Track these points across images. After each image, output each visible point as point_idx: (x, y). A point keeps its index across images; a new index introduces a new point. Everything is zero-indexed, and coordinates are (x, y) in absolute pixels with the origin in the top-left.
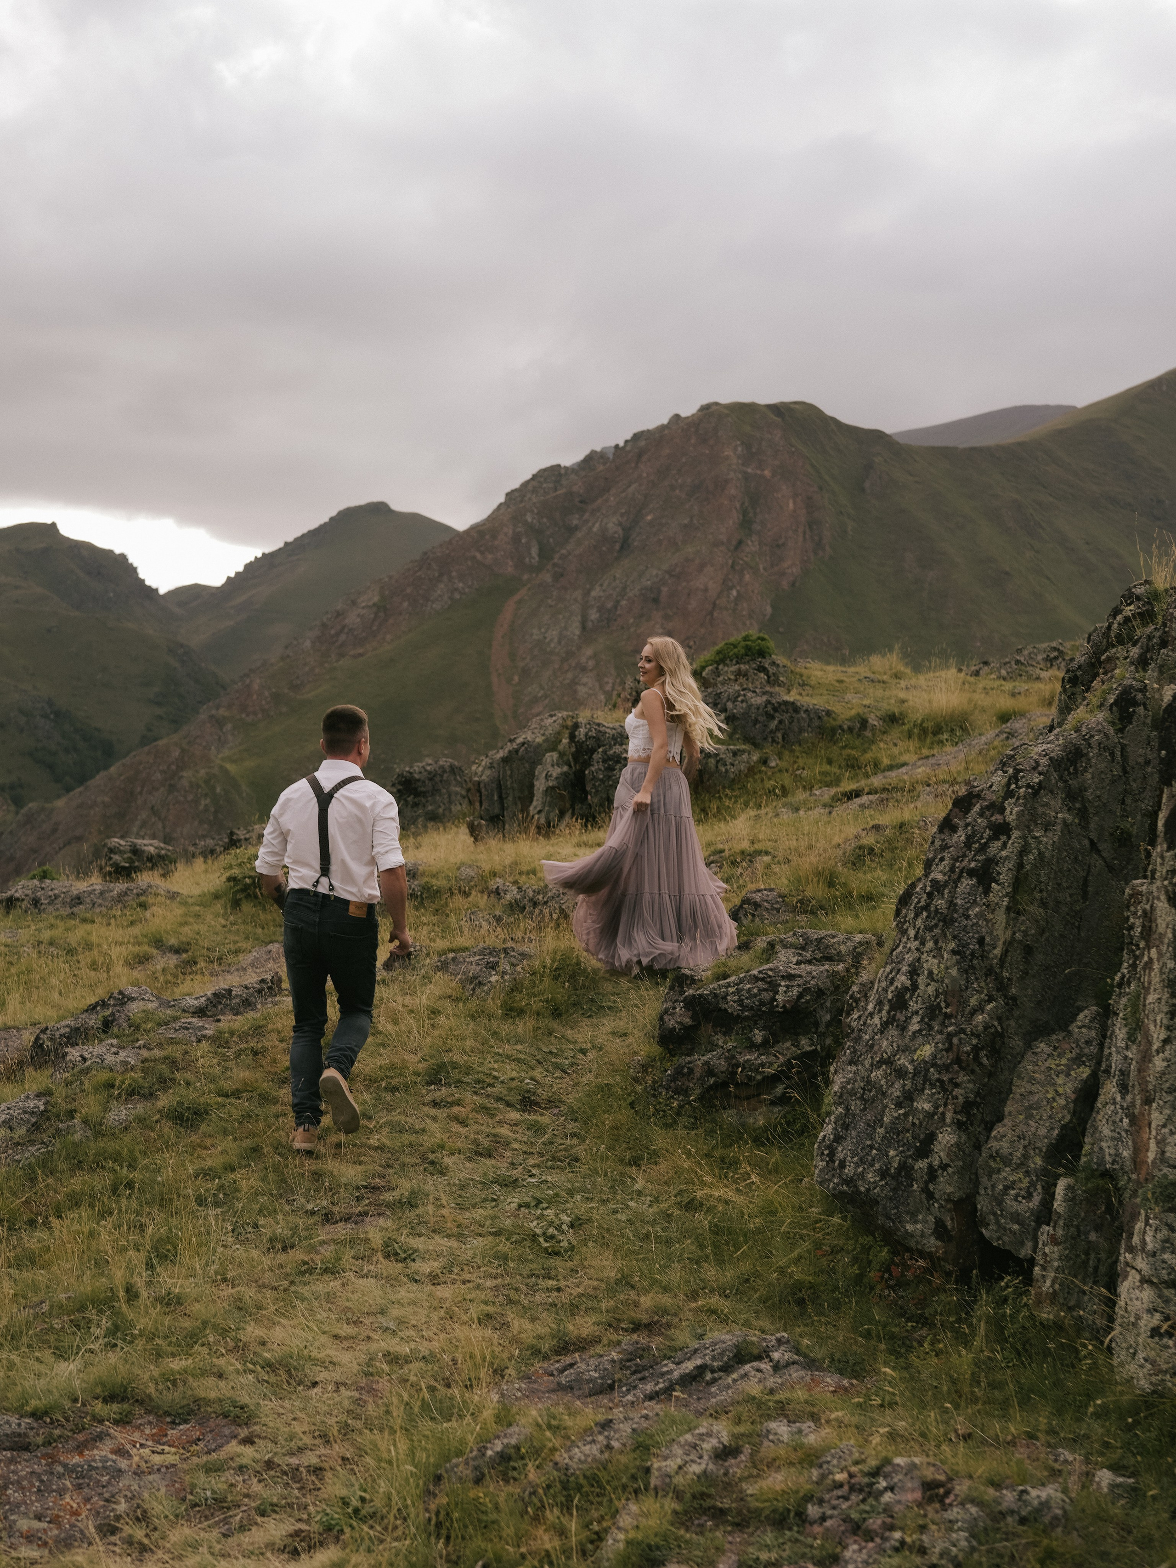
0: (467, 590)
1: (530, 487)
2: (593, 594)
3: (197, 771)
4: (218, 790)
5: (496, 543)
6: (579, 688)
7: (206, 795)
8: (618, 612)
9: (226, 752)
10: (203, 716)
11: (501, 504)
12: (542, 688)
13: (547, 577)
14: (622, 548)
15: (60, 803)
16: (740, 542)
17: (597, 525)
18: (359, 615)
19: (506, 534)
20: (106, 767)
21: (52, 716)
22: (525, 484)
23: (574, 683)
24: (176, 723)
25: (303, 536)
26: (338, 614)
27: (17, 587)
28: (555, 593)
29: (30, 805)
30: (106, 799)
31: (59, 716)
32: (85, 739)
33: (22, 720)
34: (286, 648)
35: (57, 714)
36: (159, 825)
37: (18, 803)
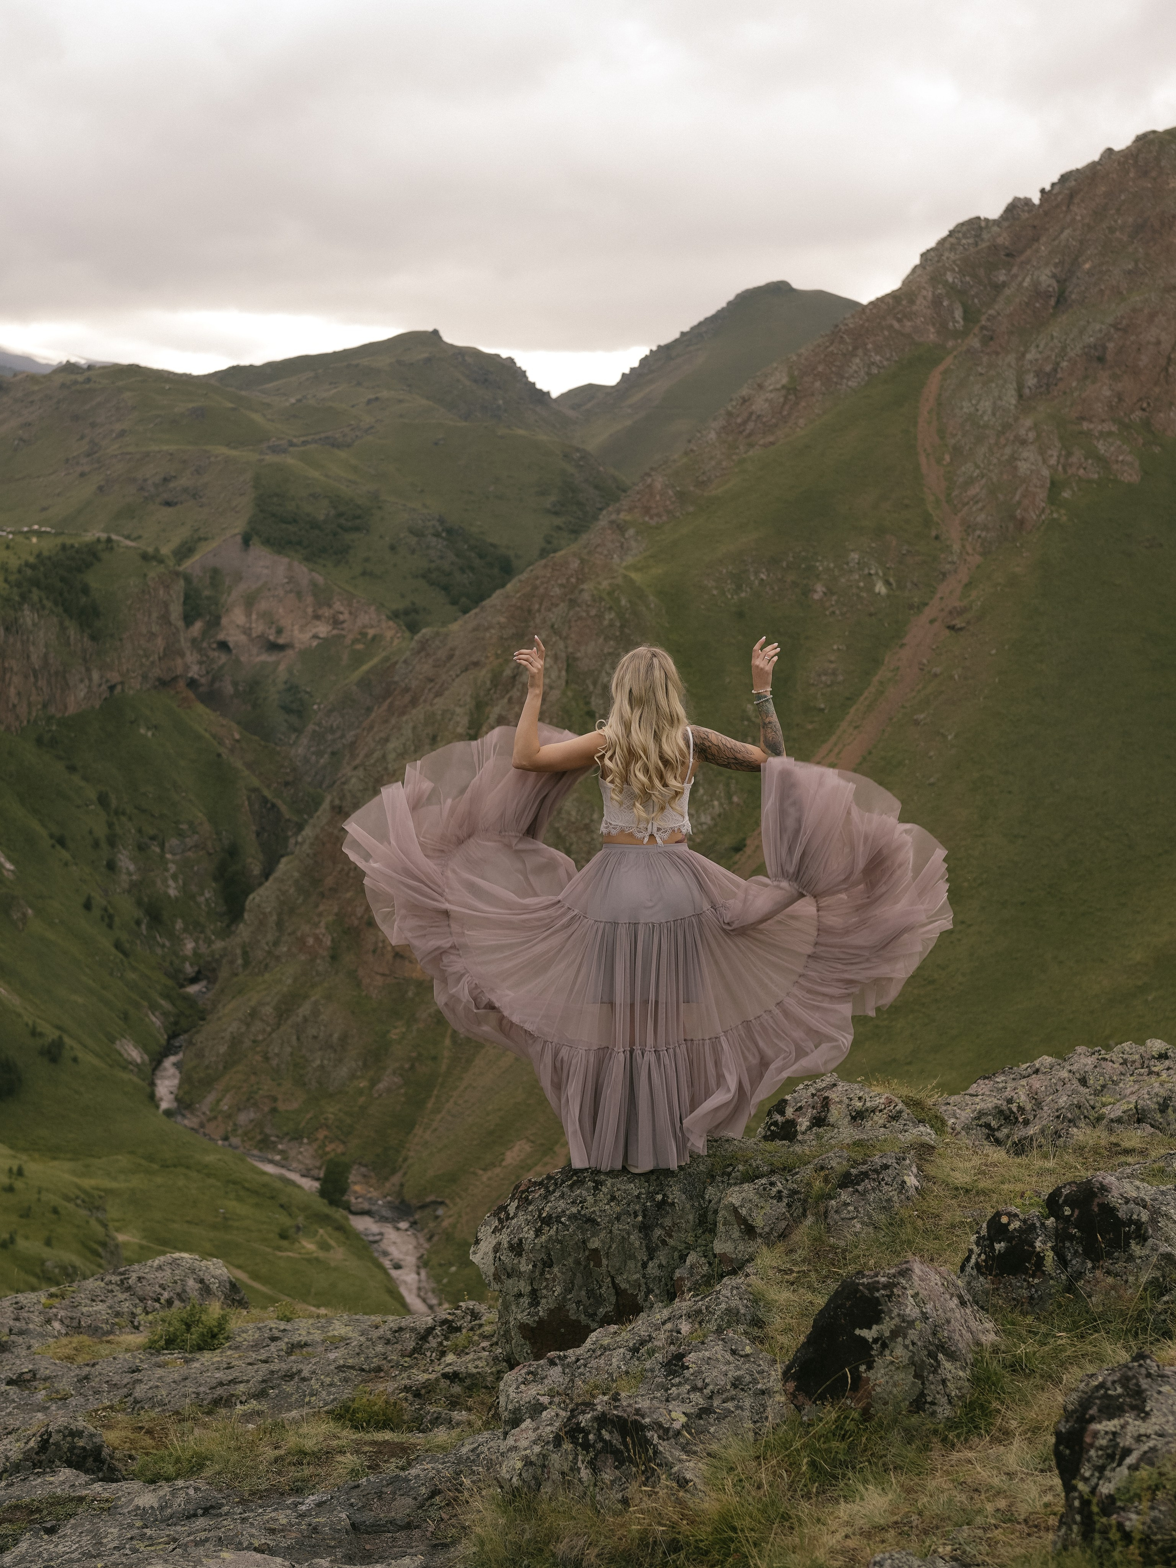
0: (885, 363)
1: (947, 245)
2: (1029, 356)
3: (599, 583)
4: (623, 602)
5: (915, 308)
6: (1019, 463)
7: (611, 608)
8: (1059, 376)
9: (629, 560)
10: (603, 522)
11: (916, 267)
12: (977, 466)
13: (976, 343)
14: (1058, 302)
15: (455, 627)
17: (1028, 279)
18: (766, 400)
19: (925, 297)
20: (503, 586)
21: (444, 534)
22: (942, 242)
23: (1013, 458)
24: (576, 532)
26: (744, 400)
27: (400, 401)
28: (985, 359)
29: (424, 631)
30: (502, 620)
31: (451, 533)
32: (481, 556)
33: (413, 540)
34: (689, 441)
35: (449, 531)
36: (561, 645)
37: (413, 628)
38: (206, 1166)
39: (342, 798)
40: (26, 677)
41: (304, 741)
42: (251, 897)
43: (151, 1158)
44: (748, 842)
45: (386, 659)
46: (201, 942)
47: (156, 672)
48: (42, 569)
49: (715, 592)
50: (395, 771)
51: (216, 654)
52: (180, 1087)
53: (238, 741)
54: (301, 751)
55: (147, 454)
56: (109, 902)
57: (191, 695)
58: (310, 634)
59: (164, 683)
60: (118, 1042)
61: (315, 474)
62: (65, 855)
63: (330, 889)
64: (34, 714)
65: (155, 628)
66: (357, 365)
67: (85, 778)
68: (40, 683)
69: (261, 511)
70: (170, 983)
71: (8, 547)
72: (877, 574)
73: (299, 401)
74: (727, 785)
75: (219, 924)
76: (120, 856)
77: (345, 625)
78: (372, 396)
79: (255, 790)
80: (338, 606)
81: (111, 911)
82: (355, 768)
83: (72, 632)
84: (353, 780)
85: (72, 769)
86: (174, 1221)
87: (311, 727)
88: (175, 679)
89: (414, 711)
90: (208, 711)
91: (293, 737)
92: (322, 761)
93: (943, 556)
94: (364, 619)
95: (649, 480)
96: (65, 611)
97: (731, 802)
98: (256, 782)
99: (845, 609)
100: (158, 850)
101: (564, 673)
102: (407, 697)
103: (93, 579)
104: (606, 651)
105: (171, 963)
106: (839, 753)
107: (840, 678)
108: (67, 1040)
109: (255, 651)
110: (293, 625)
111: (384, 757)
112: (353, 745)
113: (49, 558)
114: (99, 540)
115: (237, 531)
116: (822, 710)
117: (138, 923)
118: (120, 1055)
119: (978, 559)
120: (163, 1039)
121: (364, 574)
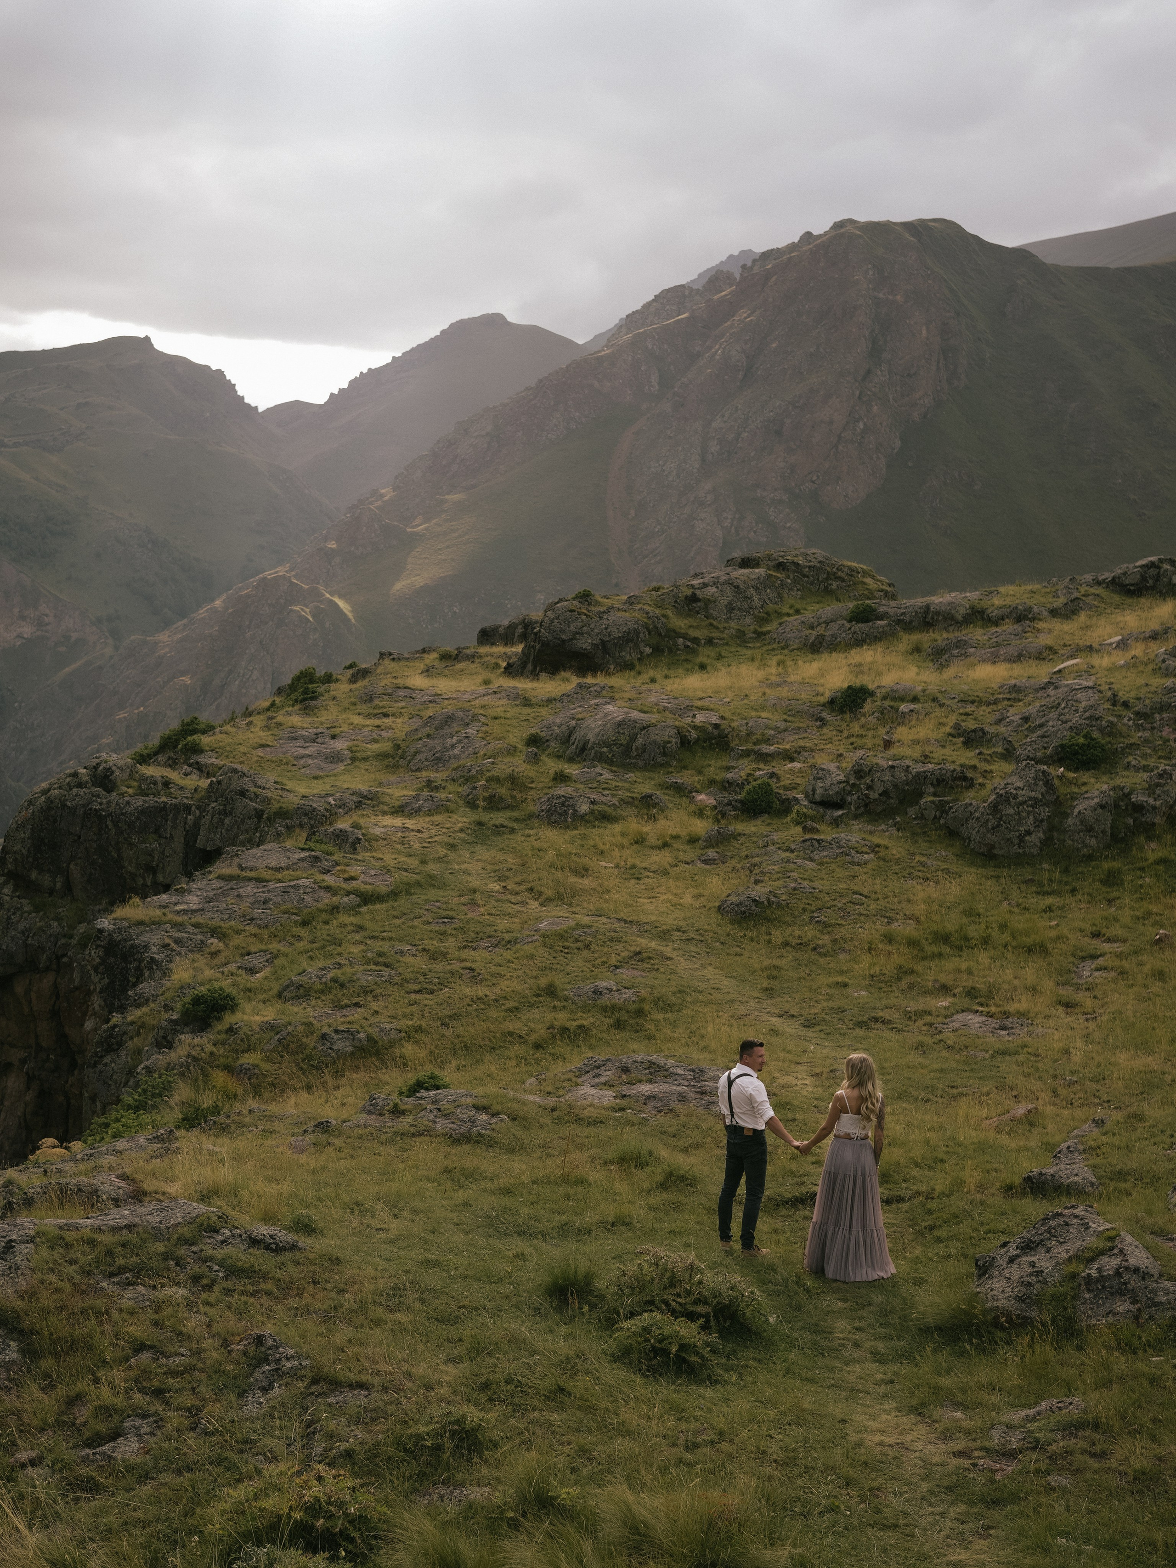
1: (651, 309)
2: (714, 425)
5: (616, 368)
6: (696, 522)
8: (739, 445)
9: (335, 586)
12: (659, 523)
14: (745, 376)
15: (161, 637)
16: (869, 372)
17: (720, 352)
18: (471, 445)
19: (626, 359)
21: (150, 546)
22: (646, 307)
23: (692, 518)
26: (451, 444)
28: (675, 424)
31: (158, 547)
32: (184, 570)
33: (119, 550)
35: (155, 544)
36: (268, 660)
37: (116, 635)
41: (5, 737)
45: (89, 664)
58: (15, 634)
61: (26, 477)
77: (49, 628)
78: (81, 400)
80: (43, 608)
87: (11, 724)
94: (68, 623)
102: (115, 700)
121: (69, 578)
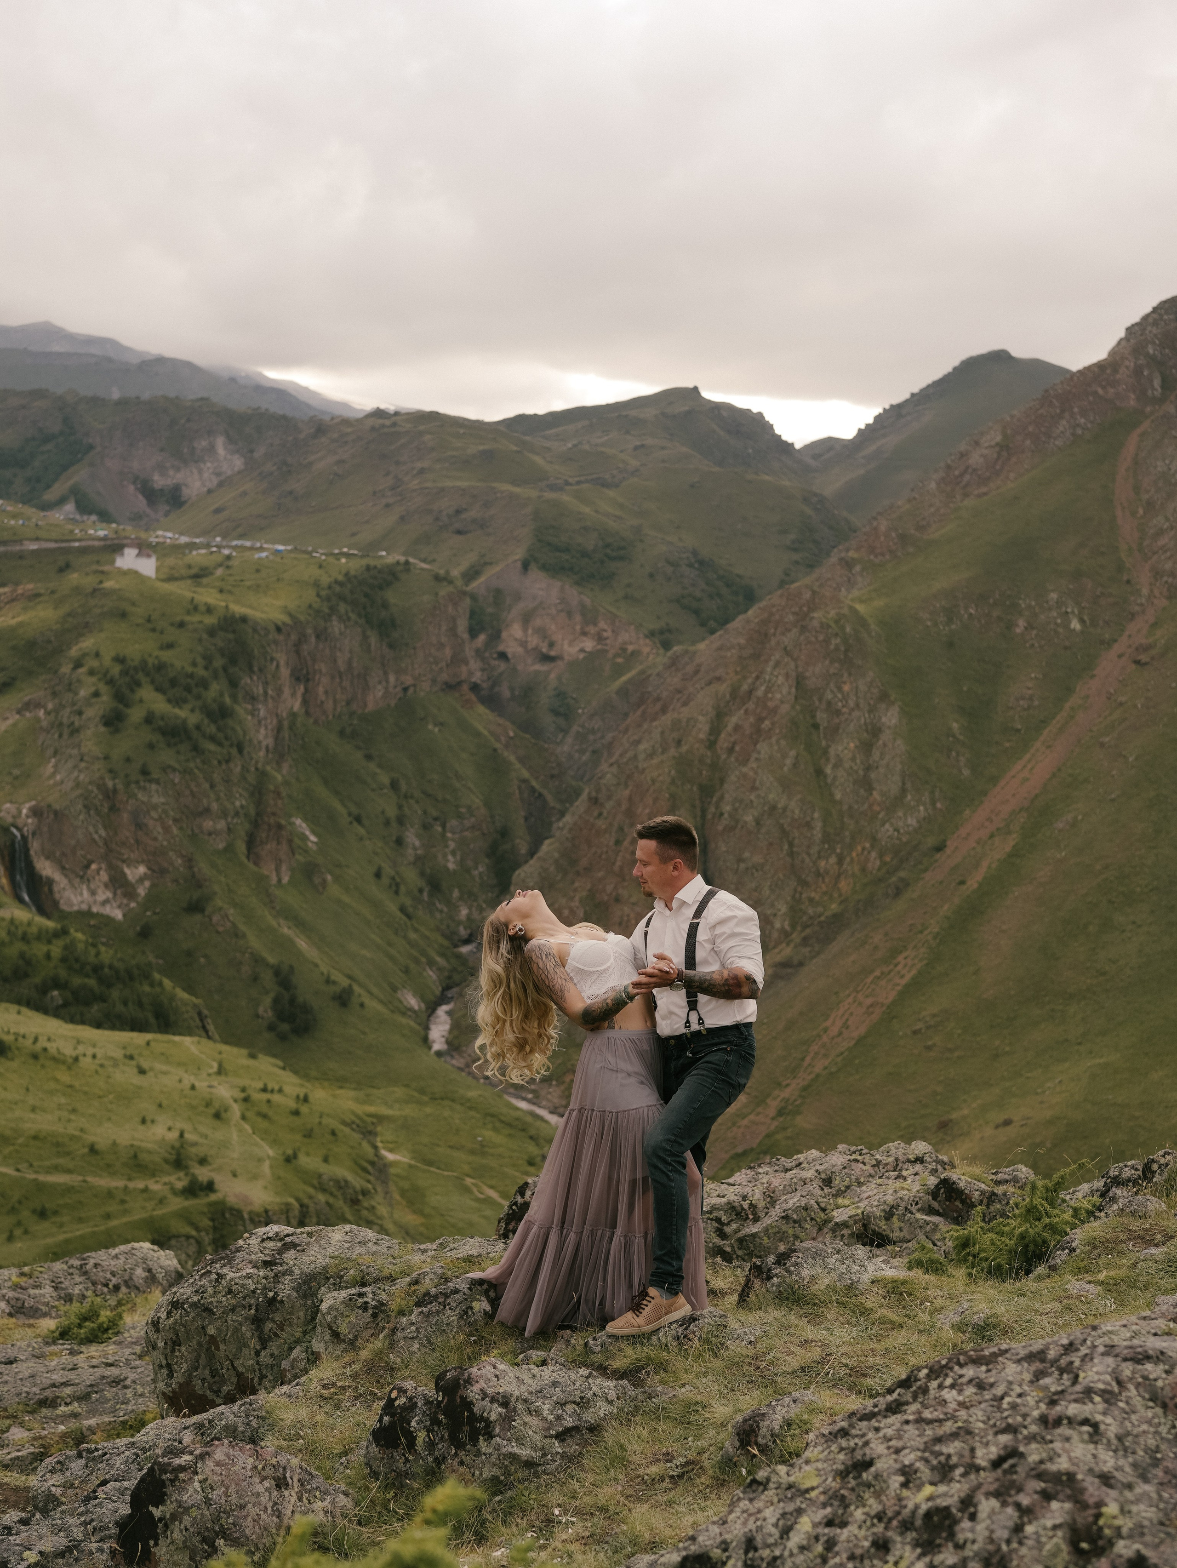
0: (1089, 425)
1: (1150, 320)
3: (828, 613)
4: (848, 629)
5: (1118, 377)
7: (836, 635)
9: (855, 593)
10: (833, 559)
11: (1121, 339)
12: (1168, 520)
13: (1171, 408)
15: (702, 646)
19: (1127, 367)
20: (746, 611)
21: (696, 565)
22: (1145, 318)
24: (811, 566)
25: (929, 386)
26: (962, 455)
27: (663, 448)
29: (675, 648)
30: (742, 641)
31: (702, 564)
32: (728, 585)
33: (669, 570)
34: (912, 490)
35: (701, 563)
36: (792, 665)
37: (666, 645)
38: (469, 1100)
39: (598, 791)
40: (333, 678)
41: (569, 740)
42: (517, 872)
43: (422, 1091)
44: (948, 843)
45: (643, 672)
46: (474, 909)
47: (444, 677)
48: (349, 586)
49: (929, 623)
50: (644, 770)
51: (496, 662)
52: (451, 1031)
53: (512, 738)
54: (566, 748)
55: (443, 490)
56: (397, 873)
57: (473, 698)
58: (578, 648)
59: (450, 687)
60: (399, 992)
61: (586, 510)
62: (362, 831)
63: (585, 869)
64: (339, 710)
65: (444, 639)
66: (627, 416)
67: (380, 766)
68: (344, 684)
69: (539, 541)
70: (446, 943)
71: (320, 567)
72: (1073, 612)
73: (575, 446)
74: (932, 793)
75: (490, 895)
76: (408, 833)
77: (608, 641)
78: (638, 443)
79: (525, 781)
80: (602, 624)
81: (398, 880)
82: (612, 765)
83: (373, 640)
84: (608, 776)
85: (369, 757)
86: (438, 1145)
87: (575, 728)
88: (460, 683)
89: (663, 718)
90: (487, 711)
91: (560, 736)
92: (584, 758)
93: (1132, 598)
94: (624, 636)
95: (875, 523)
96: (367, 622)
97: (934, 808)
98: (525, 774)
99: (1043, 642)
100: (439, 829)
101: (793, 690)
102: (658, 706)
103: (391, 596)
104: (832, 671)
105: (448, 926)
106: (1032, 768)
107: (1036, 703)
108: (357, 989)
109: (530, 661)
110: (563, 640)
111: (635, 757)
112: (610, 746)
113: (355, 577)
114: (398, 563)
115: (517, 557)
116: (1018, 731)
117: (421, 891)
118: (401, 1002)
119: (1165, 602)
120: (438, 991)
121: (626, 597)
